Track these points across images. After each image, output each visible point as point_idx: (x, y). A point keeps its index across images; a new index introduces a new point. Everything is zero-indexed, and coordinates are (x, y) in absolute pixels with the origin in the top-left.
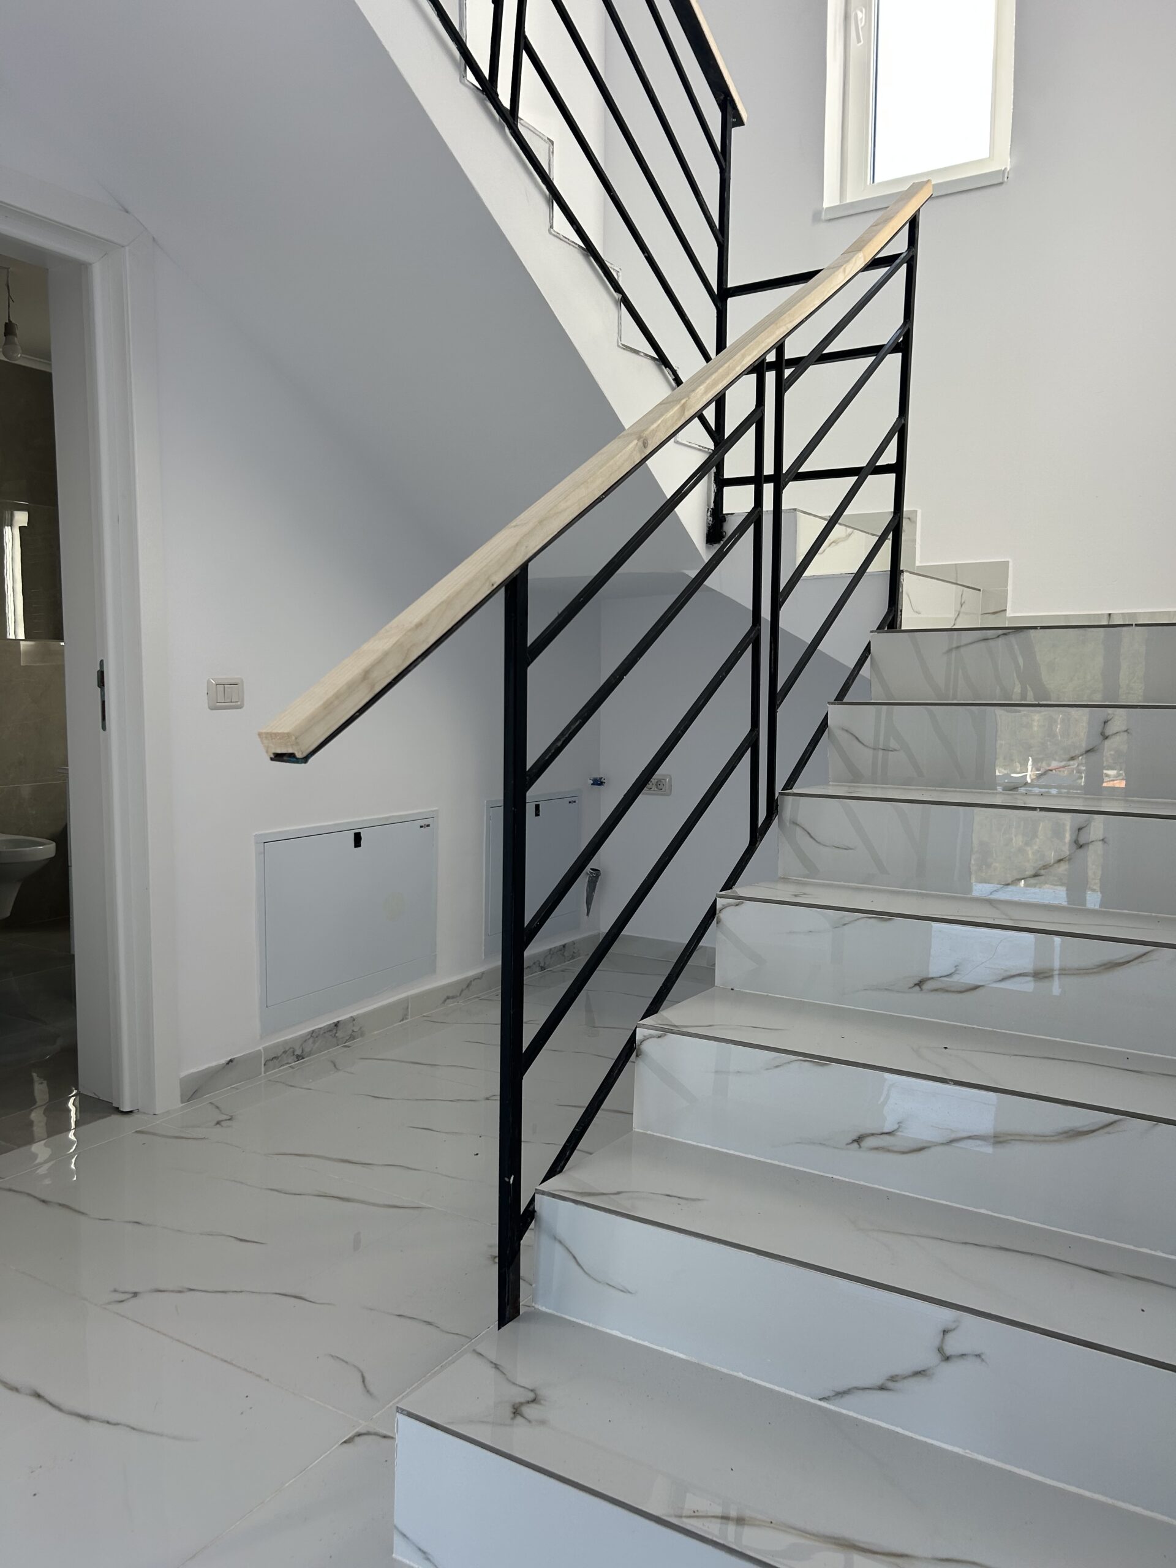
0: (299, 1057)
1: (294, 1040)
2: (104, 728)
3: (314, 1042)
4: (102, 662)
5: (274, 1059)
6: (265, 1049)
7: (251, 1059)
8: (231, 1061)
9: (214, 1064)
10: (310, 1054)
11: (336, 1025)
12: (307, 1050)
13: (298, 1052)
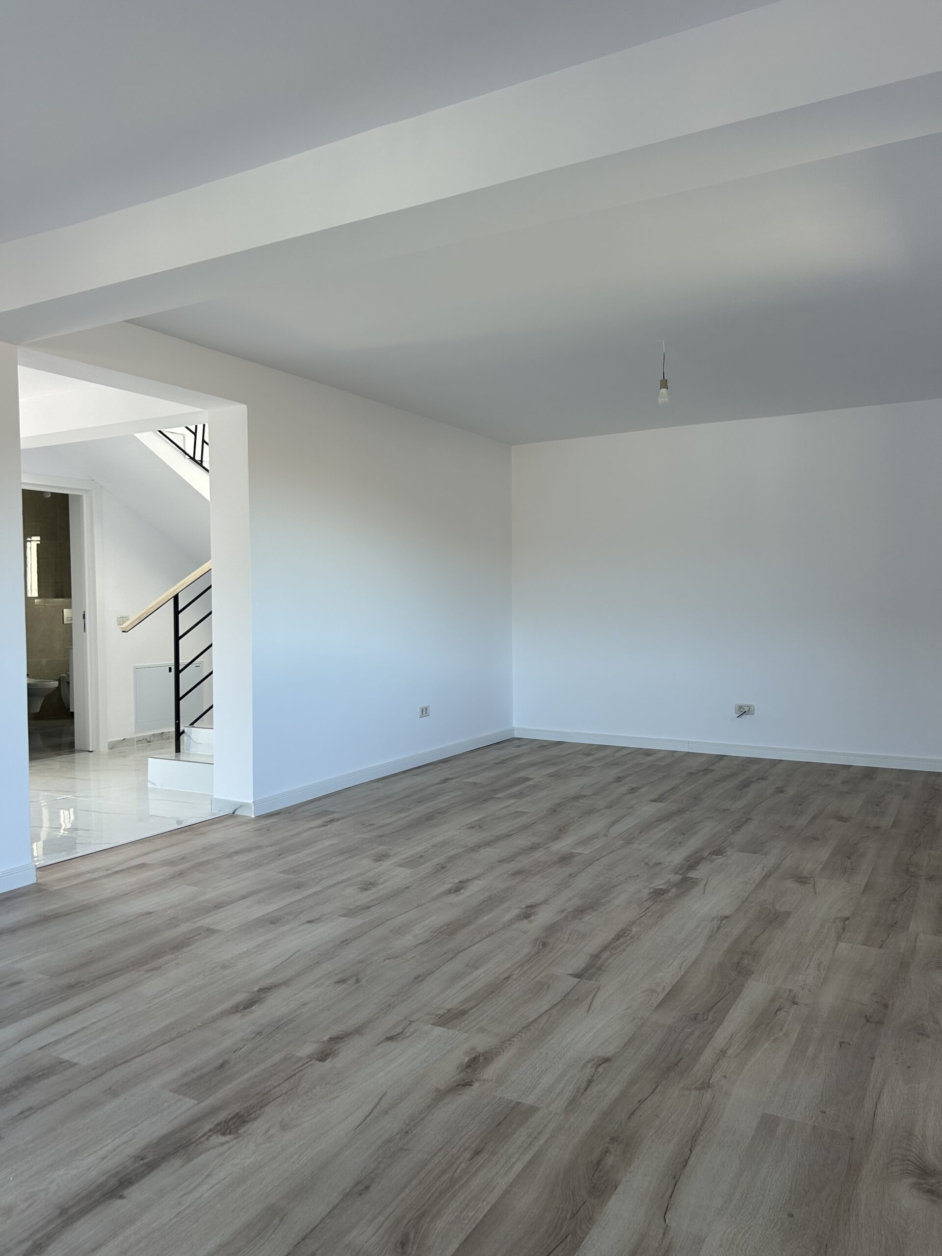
0: (149, 742)
1: (147, 736)
2: (85, 631)
3: (154, 738)
4: (84, 612)
5: (139, 741)
6: (137, 737)
7: (132, 739)
8: (125, 739)
9: (119, 739)
10: (153, 741)
11: (163, 733)
12: (151, 740)
13: (148, 740)
